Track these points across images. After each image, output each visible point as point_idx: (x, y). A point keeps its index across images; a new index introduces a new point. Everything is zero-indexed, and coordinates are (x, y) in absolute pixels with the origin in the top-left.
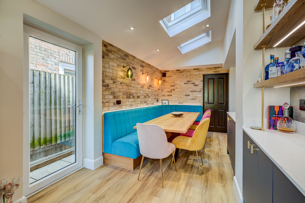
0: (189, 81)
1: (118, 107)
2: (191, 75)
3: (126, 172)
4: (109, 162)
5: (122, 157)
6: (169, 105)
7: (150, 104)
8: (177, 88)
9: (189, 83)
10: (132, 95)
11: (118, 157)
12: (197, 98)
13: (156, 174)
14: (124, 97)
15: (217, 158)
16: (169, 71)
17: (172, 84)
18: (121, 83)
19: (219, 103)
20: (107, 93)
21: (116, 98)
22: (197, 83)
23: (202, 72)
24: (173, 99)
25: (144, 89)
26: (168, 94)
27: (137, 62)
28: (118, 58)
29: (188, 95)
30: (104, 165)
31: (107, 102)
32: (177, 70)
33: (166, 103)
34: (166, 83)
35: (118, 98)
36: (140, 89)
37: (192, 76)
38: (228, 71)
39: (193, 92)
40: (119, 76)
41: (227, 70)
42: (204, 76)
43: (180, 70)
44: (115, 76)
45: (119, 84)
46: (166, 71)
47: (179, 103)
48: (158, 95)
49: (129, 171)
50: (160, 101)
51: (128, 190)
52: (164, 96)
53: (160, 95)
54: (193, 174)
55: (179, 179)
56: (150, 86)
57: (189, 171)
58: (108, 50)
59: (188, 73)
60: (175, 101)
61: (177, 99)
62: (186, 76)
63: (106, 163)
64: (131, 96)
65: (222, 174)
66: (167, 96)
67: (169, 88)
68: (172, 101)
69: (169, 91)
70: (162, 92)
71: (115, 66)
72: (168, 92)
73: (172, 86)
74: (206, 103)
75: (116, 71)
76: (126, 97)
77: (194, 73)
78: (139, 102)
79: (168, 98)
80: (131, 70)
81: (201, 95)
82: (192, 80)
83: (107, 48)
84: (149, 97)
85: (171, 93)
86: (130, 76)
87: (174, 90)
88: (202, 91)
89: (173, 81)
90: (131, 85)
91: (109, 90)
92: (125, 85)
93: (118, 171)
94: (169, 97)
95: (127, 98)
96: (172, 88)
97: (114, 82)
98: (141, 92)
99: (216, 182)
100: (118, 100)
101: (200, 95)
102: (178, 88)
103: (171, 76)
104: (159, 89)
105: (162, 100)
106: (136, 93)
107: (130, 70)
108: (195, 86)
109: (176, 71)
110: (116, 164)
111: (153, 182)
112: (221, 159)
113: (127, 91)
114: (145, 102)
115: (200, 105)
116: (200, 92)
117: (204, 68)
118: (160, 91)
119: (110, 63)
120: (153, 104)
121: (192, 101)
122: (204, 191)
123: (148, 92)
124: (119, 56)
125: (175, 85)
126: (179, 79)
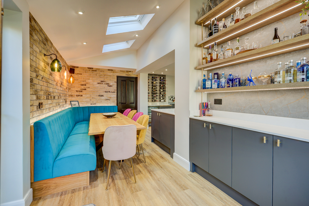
0: (103, 81)
1: (40, 112)
2: (105, 75)
7: (62, 107)
8: (89, 88)
10: (50, 95)
16: (78, 67)
17: (83, 83)
18: (43, 77)
19: (130, 103)
21: (39, 99)
22: (111, 84)
23: (116, 74)
24: (84, 100)
25: (58, 87)
26: (78, 94)
28: (40, 41)
29: (102, 96)
31: (31, 105)
32: (89, 68)
33: (76, 105)
36: (56, 87)
37: (105, 77)
38: (138, 75)
40: (41, 68)
41: (136, 75)
42: (118, 77)
43: (92, 68)
44: (38, 67)
45: (41, 78)
47: (91, 104)
50: (68, 102)
52: (72, 96)
53: (67, 95)
56: (62, 84)
58: (32, 27)
59: (102, 73)
60: (87, 102)
61: (88, 100)
63: (38, 196)
64: (50, 97)
66: (75, 96)
67: (79, 87)
68: (83, 101)
70: (68, 91)
72: (77, 91)
73: (82, 85)
74: (120, 103)
75: (38, 60)
76: (46, 98)
77: (108, 74)
79: (77, 98)
82: (106, 80)
83: (31, 23)
84: (61, 97)
85: (81, 93)
86: (56, 70)
87: (86, 89)
88: (116, 92)
89: (84, 80)
90: (49, 82)
91: (34, 87)
92: (45, 81)
94: (79, 97)
96: (83, 87)
97: (37, 76)
98: (56, 91)
100: (40, 101)
101: (114, 96)
103: (81, 73)
104: (67, 88)
105: (71, 101)
106: (53, 92)
107: (56, 62)
108: (109, 86)
109: (87, 69)
113: (47, 89)
114: (59, 105)
115: (114, 105)
116: (114, 92)
117: (118, 70)
119: (34, 47)
121: (106, 102)
122: (163, 170)
123: (60, 92)
124: (41, 39)
125: (87, 84)
126: (92, 78)
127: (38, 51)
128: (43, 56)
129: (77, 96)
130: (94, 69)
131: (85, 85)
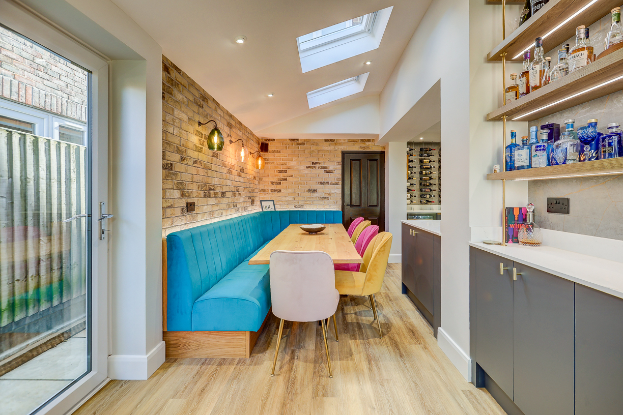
0: (316, 163)
1: (189, 219)
2: (319, 151)
3: (234, 366)
4: (180, 351)
5: (219, 333)
6: (277, 210)
7: (242, 210)
8: (292, 176)
9: (315, 167)
10: (213, 190)
11: (207, 335)
12: (332, 195)
13: (301, 353)
14: (200, 195)
15: (390, 303)
16: (274, 140)
17: (282, 168)
18: (196, 161)
19: (370, 206)
20: (170, 185)
21: (186, 196)
22: (331, 168)
23: (340, 147)
24: (284, 199)
25: (232, 177)
26: (274, 187)
27: (222, 115)
28: (190, 102)
29: (315, 191)
30: (167, 362)
31: (169, 207)
32: (291, 140)
33: (269, 207)
34: (269, 165)
35: (188, 197)
36: (227, 176)
37: (321, 154)
38: (384, 148)
39: (322, 186)
40: (190, 145)
41: (382, 147)
42: (343, 153)
43: (297, 140)
44: (184, 143)
45: (191, 163)
46: (268, 140)
47: (295, 207)
48: (254, 190)
49: (242, 361)
50: (257, 203)
51: (262, 401)
52: (264, 191)
53: (256, 191)
54: (368, 339)
55: (351, 354)
56: (242, 170)
57: (359, 335)
58: (172, 80)
59: (314, 148)
60: (288, 202)
61: (291, 199)
62: (311, 152)
63: (173, 355)
64: (212, 192)
65: (411, 328)
66: (270, 192)
67: (275, 176)
68: (282, 202)
69: (274, 181)
70: (259, 182)
71: (185, 120)
72: (272, 183)
73: (281, 171)
74: (348, 205)
75: (185, 132)
76: (202, 196)
77: (326, 148)
78: (225, 206)
79: (273, 196)
80: (219, 133)
81: (338, 190)
82: (321, 160)
83: (169, 76)
84: (240, 194)
85: (278, 187)
86: (216, 147)
87: (286, 179)
88: (340, 183)
89: (284, 162)
90: (211, 167)
91: (174, 177)
92: (201, 167)
93: (214, 367)
94: (275, 193)
95: (205, 196)
96: (282, 175)
97: (183, 159)
98: (229, 183)
99: (410, 343)
100: (190, 201)
101: (336, 191)
103: (279, 150)
104: (254, 177)
105: (261, 201)
106: (220, 186)
107: (216, 133)
108: (328, 172)
109: (289, 142)
110: (203, 353)
111: (306, 370)
112: (397, 304)
113: (205, 179)
114: (234, 207)
115: (338, 210)
116: (337, 184)
117: (344, 140)
118: (256, 182)
119: (176, 112)
120: (246, 208)
121: (321, 202)
122: (402, 364)
123: (238, 184)
124: (191, 98)
125: (288, 170)
126: (296, 158)
127: (185, 117)
128: (197, 125)
129: (273, 191)
130: (300, 142)
131: (286, 171)
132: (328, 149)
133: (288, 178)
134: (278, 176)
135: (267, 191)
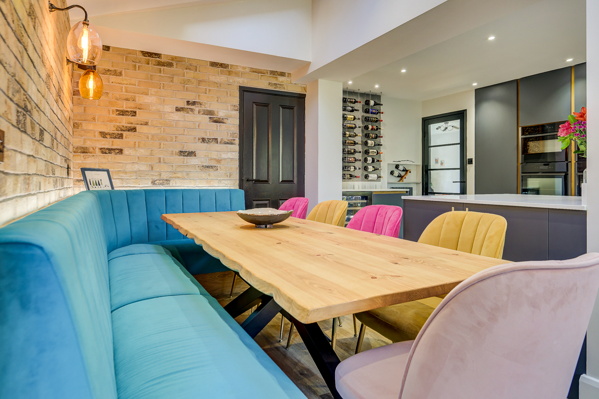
0: (194, 103)
2: (199, 82)
6: (115, 189)
8: (146, 124)
9: (192, 110)
12: (223, 162)
16: (108, 48)
17: (125, 106)
19: (283, 181)
22: (221, 114)
23: (237, 79)
24: (129, 168)
26: (107, 143)
29: (191, 154)
32: (145, 53)
33: (100, 182)
37: (203, 87)
38: (305, 89)
39: (206, 144)
41: (301, 87)
42: (243, 90)
43: (158, 55)
47: (153, 183)
52: (84, 151)
59: (190, 74)
60: (139, 174)
62: (185, 82)
66: (98, 151)
67: (111, 121)
68: (125, 172)
69: (106, 131)
72: (103, 135)
73: (123, 113)
77: (213, 78)
79: (104, 160)
81: (232, 154)
82: (203, 99)
85: (117, 144)
87: (134, 129)
88: (237, 141)
89: (129, 95)
94: (110, 157)
96: (125, 121)
101: (230, 155)
102: (150, 123)
103: (119, 70)
108: (216, 122)
109: (141, 56)
115: (231, 188)
116: (232, 144)
117: (244, 68)
121: (204, 175)
125: (138, 111)
126: (156, 90)
129: (104, 151)
130: (163, 60)
131: (134, 113)
132: (216, 81)
133: (138, 127)
134: (116, 121)
135: (91, 150)
